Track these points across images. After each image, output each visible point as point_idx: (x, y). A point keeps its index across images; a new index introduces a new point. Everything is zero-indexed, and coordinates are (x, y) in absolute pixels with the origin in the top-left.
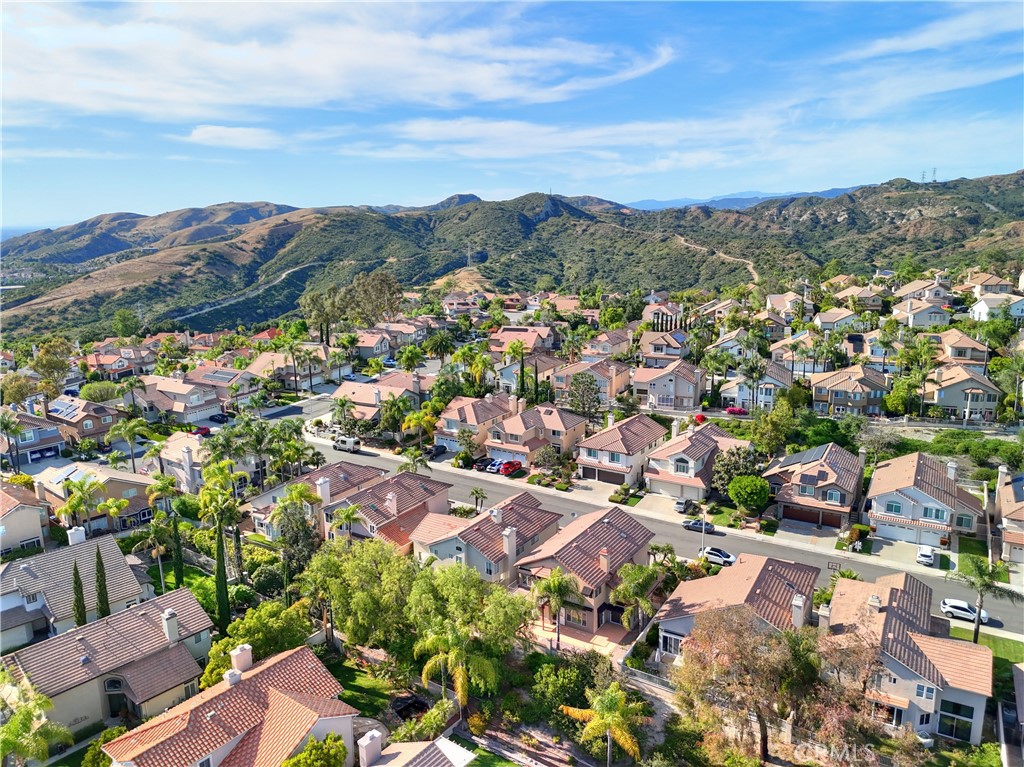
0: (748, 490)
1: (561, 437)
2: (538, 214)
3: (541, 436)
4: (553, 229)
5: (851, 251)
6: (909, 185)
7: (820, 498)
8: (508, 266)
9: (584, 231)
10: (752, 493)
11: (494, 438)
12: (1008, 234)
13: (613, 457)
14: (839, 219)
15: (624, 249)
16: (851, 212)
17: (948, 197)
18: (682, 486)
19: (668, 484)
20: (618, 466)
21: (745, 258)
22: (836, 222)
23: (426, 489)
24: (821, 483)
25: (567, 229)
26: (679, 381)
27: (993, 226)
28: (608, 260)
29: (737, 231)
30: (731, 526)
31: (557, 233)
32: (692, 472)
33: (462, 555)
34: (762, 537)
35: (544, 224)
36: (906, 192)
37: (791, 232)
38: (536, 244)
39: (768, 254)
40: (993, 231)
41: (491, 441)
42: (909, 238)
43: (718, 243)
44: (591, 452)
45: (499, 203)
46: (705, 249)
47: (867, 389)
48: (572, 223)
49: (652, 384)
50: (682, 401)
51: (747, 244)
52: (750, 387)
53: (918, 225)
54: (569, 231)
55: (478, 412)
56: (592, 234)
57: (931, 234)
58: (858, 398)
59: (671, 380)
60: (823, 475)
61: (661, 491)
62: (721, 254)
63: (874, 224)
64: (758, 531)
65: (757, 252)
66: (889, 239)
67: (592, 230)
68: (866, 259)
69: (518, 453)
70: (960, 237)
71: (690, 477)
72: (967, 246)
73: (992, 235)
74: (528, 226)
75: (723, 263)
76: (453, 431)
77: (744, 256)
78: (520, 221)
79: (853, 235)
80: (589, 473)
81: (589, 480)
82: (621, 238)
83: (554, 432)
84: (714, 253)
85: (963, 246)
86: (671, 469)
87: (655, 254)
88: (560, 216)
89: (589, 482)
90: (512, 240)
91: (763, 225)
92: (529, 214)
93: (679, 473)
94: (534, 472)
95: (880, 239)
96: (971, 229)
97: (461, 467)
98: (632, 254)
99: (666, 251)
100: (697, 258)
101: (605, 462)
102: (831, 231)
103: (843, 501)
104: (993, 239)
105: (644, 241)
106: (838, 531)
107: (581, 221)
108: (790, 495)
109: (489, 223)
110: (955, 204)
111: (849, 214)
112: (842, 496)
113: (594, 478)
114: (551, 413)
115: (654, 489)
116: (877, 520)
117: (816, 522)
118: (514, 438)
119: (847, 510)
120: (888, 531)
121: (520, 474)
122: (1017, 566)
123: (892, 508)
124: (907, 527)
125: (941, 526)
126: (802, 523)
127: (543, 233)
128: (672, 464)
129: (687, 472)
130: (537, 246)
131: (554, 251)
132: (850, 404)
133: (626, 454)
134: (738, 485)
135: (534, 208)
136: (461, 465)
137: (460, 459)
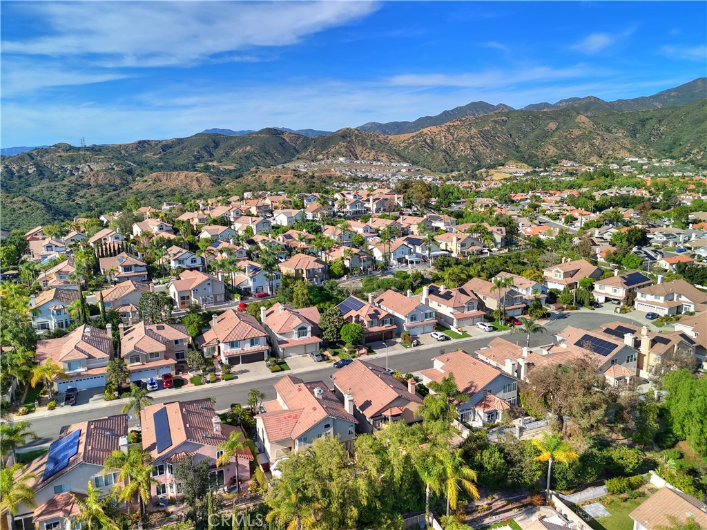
5: (55, 194)
6: (70, 148)
7: (381, 325)
12: (155, 180)
13: (253, 342)
14: (30, 171)
16: (37, 165)
17: (102, 157)
18: (305, 345)
20: (258, 347)
22: (28, 174)
27: (143, 176)
32: (309, 334)
34: (372, 356)
36: (74, 154)
44: (233, 344)
53: (96, 175)
57: (107, 181)
60: (377, 312)
61: (291, 354)
63: (59, 175)
64: (368, 354)
66: (79, 185)
68: (69, 200)
69: (162, 367)
70: (125, 184)
71: (309, 338)
72: (134, 188)
76: (77, 370)
79: (45, 183)
80: (234, 360)
83: (176, 342)
85: (131, 188)
86: (295, 337)
93: (301, 338)
94: (187, 377)
95: (73, 185)
96: (129, 178)
101: (248, 348)
102: (27, 180)
103: (392, 323)
104: (148, 184)
108: (366, 329)
110: (111, 162)
111: (36, 167)
112: (391, 320)
113: (239, 363)
114: (163, 328)
115: (286, 355)
116: (407, 327)
117: (382, 340)
118: (155, 355)
119: (395, 327)
120: (413, 332)
121: (179, 383)
122: (464, 329)
123: (413, 318)
124: (420, 326)
125: (433, 321)
126: (376, 342)
128: (296, 333)
129: (306, 335)
132: (316, 276)
133: (265, 336)
134: (350, 330)
136: (117, 395)
137: (115, 390)
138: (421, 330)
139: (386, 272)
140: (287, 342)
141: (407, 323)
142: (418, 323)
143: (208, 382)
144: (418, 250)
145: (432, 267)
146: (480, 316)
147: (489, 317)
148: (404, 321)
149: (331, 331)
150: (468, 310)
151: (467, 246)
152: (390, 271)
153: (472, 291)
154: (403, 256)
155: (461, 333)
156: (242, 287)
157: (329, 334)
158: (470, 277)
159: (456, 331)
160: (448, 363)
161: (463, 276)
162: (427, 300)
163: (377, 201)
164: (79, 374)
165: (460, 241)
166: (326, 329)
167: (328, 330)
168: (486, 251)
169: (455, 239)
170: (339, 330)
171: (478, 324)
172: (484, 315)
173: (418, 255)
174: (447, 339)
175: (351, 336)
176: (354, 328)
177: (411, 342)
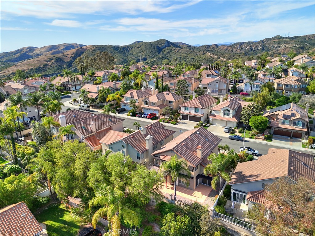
0: (260, 121)
1: (173, 104)
2: (163, 46)
3: (165, 103)
4: (168, 51)
6: (281, 37)
7: (292, 125)
8: (153, 62)
9: (178, 51)
10: (261, 123)
11: (145, 104)
13: (196, 110)
14: (259, 48)
15: (191, 57)
16: (263, 46)
17: (294, 41)
18: (227, 121)
19: (220, 121)
20: (198, 114)
21: (229, 60)
22: (258, 49)
23: (111, 121)
24: (293, 118)
25: (172, 51)
26: (221, 83)
27: (309, 50)
28: (185, 60)
29: (227, 51)
30: (250, 138)
31: (169, 52)
32: (231, 115)
33: (125, 150)
34: (266, 142)
35: (165, 49)
36: (280, 40)
37: (244, 52)
38: (162, 55)
40: (309, 51)
41: (144, 106)
42: (282, 54)
43: (221, 55)
44: (186, 108)
45: (150, 42)
46: (217, 57)
47: (300, 84)
48: (174, 49)
49: (209, 84)
50: (221, 91)
51: (230, 55)
52: (250, 84)
53: (285, 49)
54: (173, 52)
55: (139, 94)
56: (180, 52)
58: (296, 87)
59: (217, 83)
60: (293, 115)
61: (217, 124)
62: (222, 58)
63: (270, 50)
64: (264, 140)
65: (234, 57)
66: (275, 54)
67: (180, 51)
69: (155, 110)
71: (230, 118)
73: (309, 52)
74: (160, 50)
75: (222, 61)
76: (128, 102)
77: (229, 59)
78: (157, 48)
80: (185, 117)
82: (190, 53)
83: (170, 102)
84: (219, 58)
86: (221, 115)
87: (201, 58)
88: (170, 47)
89: (185, 121)
90: (155, 54)
91: (235, 50)
92: (160, 46)
93: (225, 116)
94: (161, 117)
95: (273, 54)
96: (301, 51)
97: (131, 116)
98: (193, 58)
99: (204, 57)
100: (214, 60)
101: (192, 112)
102: (256, 52)
103: (303, 126)
105: (197, 54)
106: (300, 139)
107: (177, 48)
109: (147, 49)
110: (296, 43)
111: (262, 46)
112: (304, 124)
113: (187, 120)
114: (169, 95)
115: (214, 123)
117: (289, 136)
118: (153, 104)
119: (306, 130)
121: (156, 118)
127: (165, 52)
128: (222, 112)
129: (229, 115)
130: (163, 56)
131: (168, 58)
132: (292, 90)
133: (202, 108)
134: (254, 119)
135: (162, 44)
137: (131, 112)
140: (215, 116)
143: (164, 122)
149: (245, 117)
156: (238, 88)
157: (245, 119)
166: (243, 115)
175: (254, 124)
176: (258, 119)
177: (310, 145)
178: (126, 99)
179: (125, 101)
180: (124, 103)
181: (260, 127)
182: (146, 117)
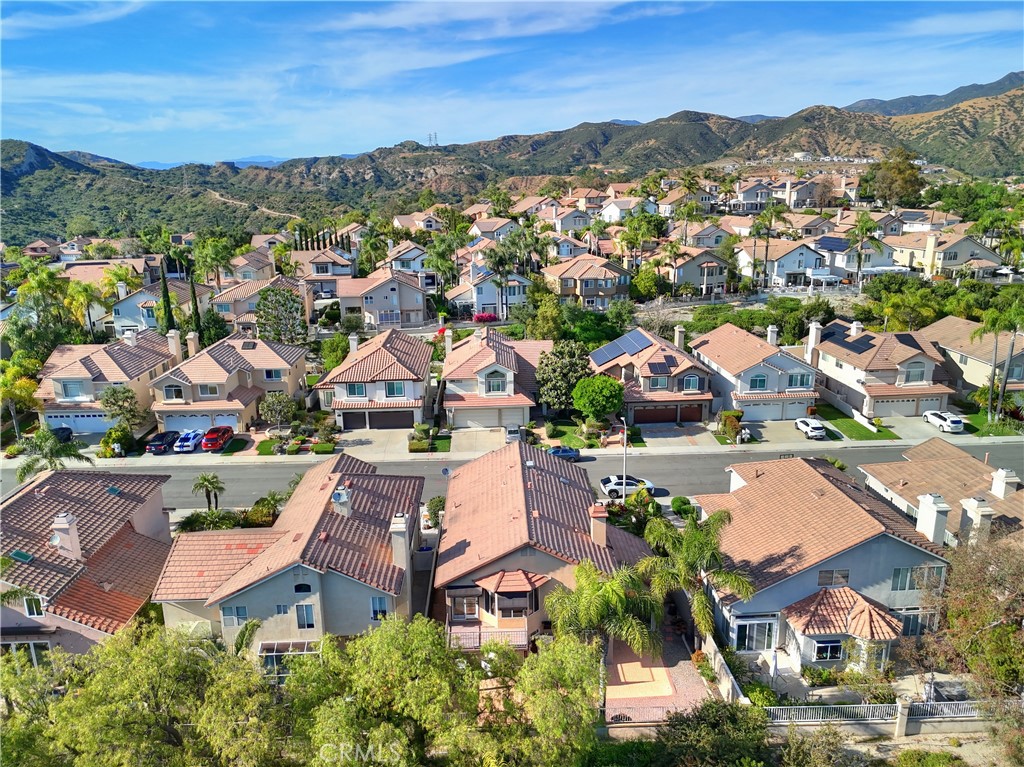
1: (284, 379)
2: (18, 166)
3: (250, 382)
4: (44, 184)
6: (418, 147)
7: (676, 388)
9: (89, 186)
11: (168, 397)
12: (510, 188)
13: (391, 391)
14: (367, 177)
15: (148, 206)
16: (376, 170)
17: (453, 158)
18: (500, 410)
19: (480, 411)
20: (402, 401)
21: (291, 213)
22: (364, 180)
24: (675, 371)
25: (63, 184)
26: (404, 289)
29: (271, 187)
30: (591, 446)
31: (52, 189)
32: (510, 388)
34: (635, 451)
35: (30, 178)
36: (418, 154)
37: (325, 189)
38: (24, 202)
39: (314, 208)
41: (161, 404)
43: (259, 198)
44: (353, 388)
46: (245, 205)
47: (617, 275)
48: (70, 176)
49: (367, 297)
50: (409, 315)
51: (290, 198)
54: (67, 187)
55: (123, 361)
56: (101, 189)
57: (451, 189)
58: (609, 286)
59: (393, 289)
60: (671, 361)
61: (469, 423)
62: (264, 209)
63: (399, 181)
64: (626, 446)
65: (302, 206)
67: (99, 184)
69: (220, 413)
71: (509, 396)
74: (7, 180)
75: (268, 218)
76: (77, 399)
79: (382, 192)
80: (353, 419)
81: (356, 431)
82: (140, 193)
83: (269, 373)
84: (256, 209)
86: (480, 391)
87: (188, 210)
88: (51, 169)
89: (357, 433)
91: (296, 182)
92: (6, 166)
93: (492, 393)
94: (258, 437)
95: (410, 194)
98: (159, 211)
99: (200, 207)
100: (239, 213)
101: (380, 399)
102: (362, 188)
103: (702, 387)
105: (170, 197)
106: (701, 424)
107: (82, 175)
108: (639, 393)
110: (460, 164)
111: (374, 172)
112: (701, 381)
113: (364, 427)
114: (254, 346)
115: (459, 423)
116: (739, 401)
117: (674, 420)
118: (209, 390)
119: (709, 396)
120: (752, 413)
121: (239, 444)
122: (885, 421)
123: (757, 383)
124: (774, 401)
125: (808, 393)
126: (659, 425)
127: (31, 189)
128: (482, 383)
129: (503, 390)
130: (27, 205)
131: (51, 209)
132: (601, 293)
133: (414, 380)
134: (590, 389)
135: (11, 159)
136: (117, 451)
137: (114, 441)
138: (775, 411)
139: (752, 297)
140: (461, 398)
141: (740, 391)
142: (767, 394)
143: (283, 452)
144: (841, 261)
145: (862, 296)
146: (939, 396)
147: (963, 401)
148: (733, 387)
149: (555, 388)
150: (907, 380)
151: (960, 259)
152: (763, 296)
153: (935, 344)
154: (801, 270)
155: (874, 429)
156: (457, 302)
157: (553, 393)
158: (941, 315)
159: (864, 422)
160: (756, 482)
161: (926, 312)
162: (815, 353)
163: (800, 186)
164: (77, 406)
165: (943, 247)
166: (546, 381)
167: (550, 385)
168: (1005, 270)
169: (931, 242)
170: (571, 387)
171: (928, 413)
172: (950, 396)
173: (834, 270)
174: (832, 436)
175: (591, 402)
176: (600, 386)
177: (737, 434)
178: (65, 387)
179: (59, 400)
180: (58, 407)
181: (610, 408)
182: (197, 449)
